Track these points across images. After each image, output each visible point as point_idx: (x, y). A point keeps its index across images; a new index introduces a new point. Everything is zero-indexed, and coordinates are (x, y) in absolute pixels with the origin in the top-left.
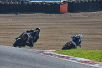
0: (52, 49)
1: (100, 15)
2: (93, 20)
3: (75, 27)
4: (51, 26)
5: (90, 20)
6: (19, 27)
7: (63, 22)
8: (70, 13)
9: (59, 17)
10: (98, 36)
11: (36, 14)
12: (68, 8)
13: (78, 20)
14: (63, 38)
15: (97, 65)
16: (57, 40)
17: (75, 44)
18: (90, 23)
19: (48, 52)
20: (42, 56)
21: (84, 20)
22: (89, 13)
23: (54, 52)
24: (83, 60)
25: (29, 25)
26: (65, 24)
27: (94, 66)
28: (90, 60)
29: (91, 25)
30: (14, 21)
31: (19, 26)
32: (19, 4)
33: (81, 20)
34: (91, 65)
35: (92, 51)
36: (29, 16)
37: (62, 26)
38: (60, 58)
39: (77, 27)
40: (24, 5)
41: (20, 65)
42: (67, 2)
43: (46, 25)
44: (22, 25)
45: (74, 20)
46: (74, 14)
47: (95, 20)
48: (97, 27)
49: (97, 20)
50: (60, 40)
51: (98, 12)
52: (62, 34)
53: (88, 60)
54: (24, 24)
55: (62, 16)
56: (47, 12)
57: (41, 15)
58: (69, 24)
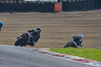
0: (47, 47)
1: (94, 14)
2: (87, 19)
3: (70, 25)
4: (45, 25)
5: (84, 19)
6: (14, 26)
7: (57, 21)
8: (64, 12)
9: (54, 16)
10: (92, 35)
11: (31, 13)
12: (62, 7)
13: (72, 19)
14: (58, 36)
15: (91, 64)
16: (51, 38)
17: (76, 44)
18: (84, 22)
19: (43, 50)
20: (36, 55)
21: (78, 19)
22: (83, 12)
23: (49, 50)
24: (77, 58)
25: (24, 24)
26: (60, 22)
27: (88, 64)
28: (84, 59)
29: (85, 24)
30: (9, 20)
31: (14, 24)
32: (13, 3)
33: (75, 19)
34: (85, 63)
35: (86, 50)
36: (24, 15)
37: (57, 25)
38: (55, 56)
39: (71, 25)
40: (19, 4)
41: (15, 63)
42: (61, 1)
43: (41, 24)
44: (17, 24)
45: (69, 19)
46: (68, 13)
47: (89, 19)
48: (91, 25)
49: (91, 19)
50: (55, 38)
51: (92, 11)
52: (57, 33)
53: (82, 58)
54: (19, 23)
55: (57, 15)
56: (41, 11)
57: (36, 14)
58: (64, 22)
